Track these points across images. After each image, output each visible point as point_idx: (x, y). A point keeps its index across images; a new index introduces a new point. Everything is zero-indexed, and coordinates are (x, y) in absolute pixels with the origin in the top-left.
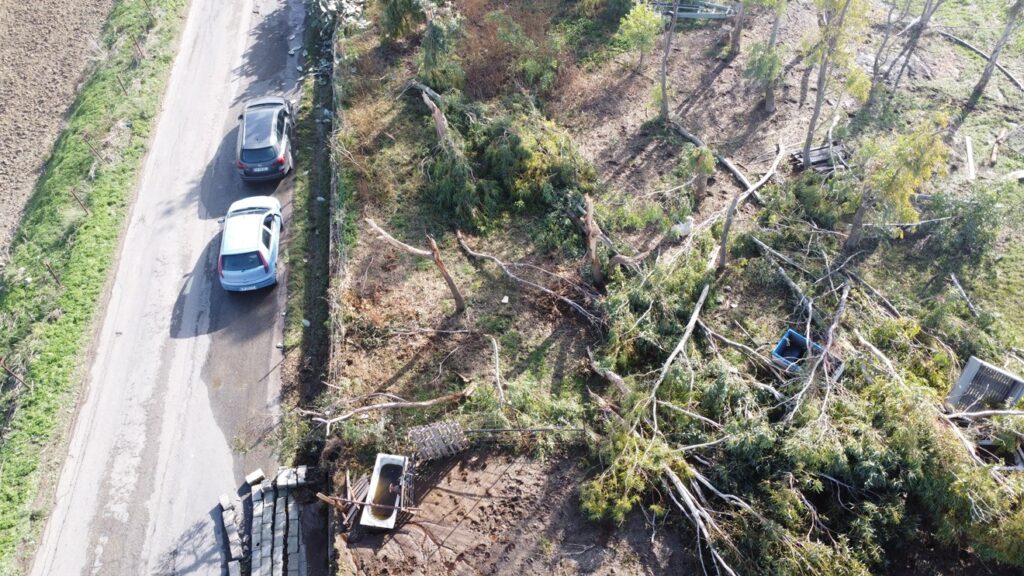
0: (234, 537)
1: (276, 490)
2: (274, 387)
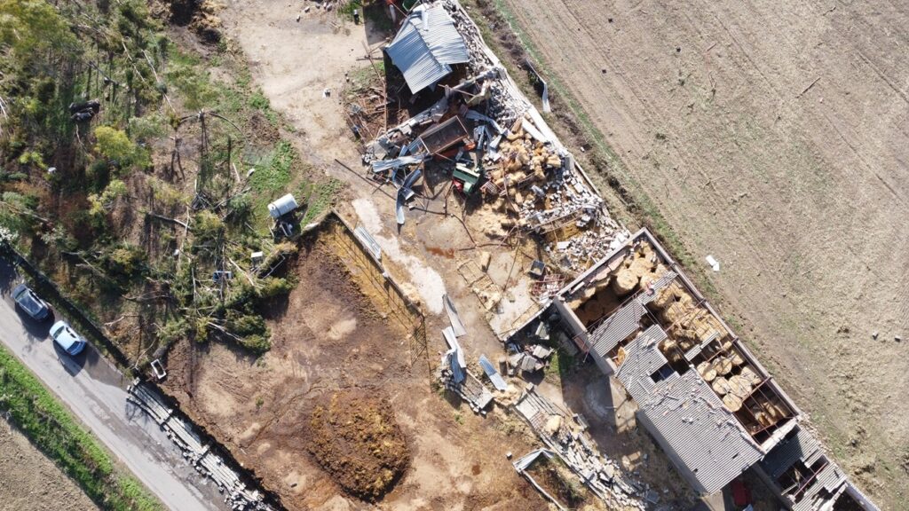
0: (137, 401)
1: (136, 387)
2: (113, 367)
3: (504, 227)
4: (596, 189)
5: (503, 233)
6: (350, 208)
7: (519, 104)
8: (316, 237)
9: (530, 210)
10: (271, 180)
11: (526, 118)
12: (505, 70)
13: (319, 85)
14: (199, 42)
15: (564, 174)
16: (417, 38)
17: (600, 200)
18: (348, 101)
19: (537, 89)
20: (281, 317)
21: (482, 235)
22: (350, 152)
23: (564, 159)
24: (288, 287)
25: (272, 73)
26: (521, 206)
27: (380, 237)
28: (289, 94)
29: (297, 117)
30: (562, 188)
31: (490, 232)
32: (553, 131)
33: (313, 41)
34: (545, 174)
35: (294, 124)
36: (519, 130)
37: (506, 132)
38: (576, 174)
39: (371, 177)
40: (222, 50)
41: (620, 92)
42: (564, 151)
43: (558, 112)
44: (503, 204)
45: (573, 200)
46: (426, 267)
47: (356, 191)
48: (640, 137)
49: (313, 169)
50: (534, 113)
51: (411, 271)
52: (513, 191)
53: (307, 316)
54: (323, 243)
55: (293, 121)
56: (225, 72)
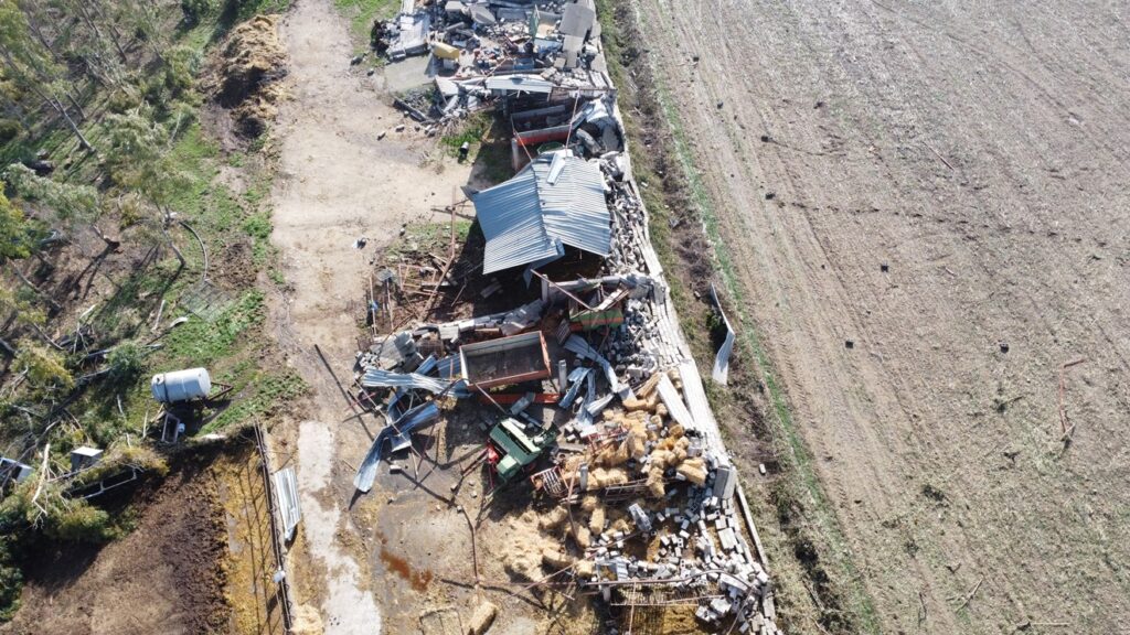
3: (547, 566)
4: (762, 553)
5: (537, 576)
6: (293, 432)
7: (668, 351)
8: (209, 461)
9: (610, 549)
10: (199, 342)
11: (670, 376)
12: (668, 290)
13: (357, 229)
14: (232, 132)
15: (706, 502)
16: (531, 190)
17: (764, 577)
18: (384, 263)
19: (713, 336)
20: (60, 586)
21: (499, 566)
22: (344, 342)
23: (715, 471)
24: (107, 532)
25: (302, 195)
26: (596, 536)
27: (312, 501)
28: (305, 229)
29: (298, 263)
30: (694, 528)
31: (515, 567)
32: (716, 417)
33: (383, 169)
34: (667, 489)
35: (286, 272)
36: (649, 394)
37: (625, 392)
38: (732, 510)
39: (356, 393)
40: (255, 149)
41: (870, 389)
42: (722, 459)
43: (737, 389)
44: (565, 520)
45: (708, 559)
46: (363, 589)
47: (318, 408)
48: (887, 481)
49: (273, 349)
50: (691, 375)
51: (332, 586)
52: (590, 501)
53: (105, 603)
54: (214, 475)
55: (288, 267)
56: (239, 177)
